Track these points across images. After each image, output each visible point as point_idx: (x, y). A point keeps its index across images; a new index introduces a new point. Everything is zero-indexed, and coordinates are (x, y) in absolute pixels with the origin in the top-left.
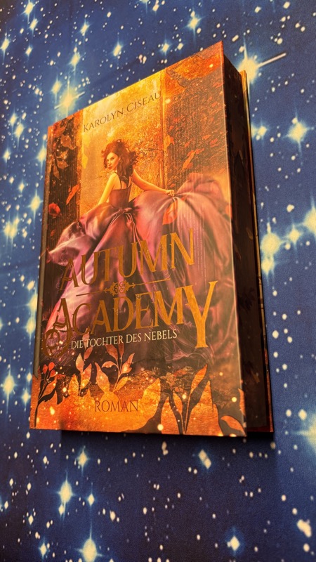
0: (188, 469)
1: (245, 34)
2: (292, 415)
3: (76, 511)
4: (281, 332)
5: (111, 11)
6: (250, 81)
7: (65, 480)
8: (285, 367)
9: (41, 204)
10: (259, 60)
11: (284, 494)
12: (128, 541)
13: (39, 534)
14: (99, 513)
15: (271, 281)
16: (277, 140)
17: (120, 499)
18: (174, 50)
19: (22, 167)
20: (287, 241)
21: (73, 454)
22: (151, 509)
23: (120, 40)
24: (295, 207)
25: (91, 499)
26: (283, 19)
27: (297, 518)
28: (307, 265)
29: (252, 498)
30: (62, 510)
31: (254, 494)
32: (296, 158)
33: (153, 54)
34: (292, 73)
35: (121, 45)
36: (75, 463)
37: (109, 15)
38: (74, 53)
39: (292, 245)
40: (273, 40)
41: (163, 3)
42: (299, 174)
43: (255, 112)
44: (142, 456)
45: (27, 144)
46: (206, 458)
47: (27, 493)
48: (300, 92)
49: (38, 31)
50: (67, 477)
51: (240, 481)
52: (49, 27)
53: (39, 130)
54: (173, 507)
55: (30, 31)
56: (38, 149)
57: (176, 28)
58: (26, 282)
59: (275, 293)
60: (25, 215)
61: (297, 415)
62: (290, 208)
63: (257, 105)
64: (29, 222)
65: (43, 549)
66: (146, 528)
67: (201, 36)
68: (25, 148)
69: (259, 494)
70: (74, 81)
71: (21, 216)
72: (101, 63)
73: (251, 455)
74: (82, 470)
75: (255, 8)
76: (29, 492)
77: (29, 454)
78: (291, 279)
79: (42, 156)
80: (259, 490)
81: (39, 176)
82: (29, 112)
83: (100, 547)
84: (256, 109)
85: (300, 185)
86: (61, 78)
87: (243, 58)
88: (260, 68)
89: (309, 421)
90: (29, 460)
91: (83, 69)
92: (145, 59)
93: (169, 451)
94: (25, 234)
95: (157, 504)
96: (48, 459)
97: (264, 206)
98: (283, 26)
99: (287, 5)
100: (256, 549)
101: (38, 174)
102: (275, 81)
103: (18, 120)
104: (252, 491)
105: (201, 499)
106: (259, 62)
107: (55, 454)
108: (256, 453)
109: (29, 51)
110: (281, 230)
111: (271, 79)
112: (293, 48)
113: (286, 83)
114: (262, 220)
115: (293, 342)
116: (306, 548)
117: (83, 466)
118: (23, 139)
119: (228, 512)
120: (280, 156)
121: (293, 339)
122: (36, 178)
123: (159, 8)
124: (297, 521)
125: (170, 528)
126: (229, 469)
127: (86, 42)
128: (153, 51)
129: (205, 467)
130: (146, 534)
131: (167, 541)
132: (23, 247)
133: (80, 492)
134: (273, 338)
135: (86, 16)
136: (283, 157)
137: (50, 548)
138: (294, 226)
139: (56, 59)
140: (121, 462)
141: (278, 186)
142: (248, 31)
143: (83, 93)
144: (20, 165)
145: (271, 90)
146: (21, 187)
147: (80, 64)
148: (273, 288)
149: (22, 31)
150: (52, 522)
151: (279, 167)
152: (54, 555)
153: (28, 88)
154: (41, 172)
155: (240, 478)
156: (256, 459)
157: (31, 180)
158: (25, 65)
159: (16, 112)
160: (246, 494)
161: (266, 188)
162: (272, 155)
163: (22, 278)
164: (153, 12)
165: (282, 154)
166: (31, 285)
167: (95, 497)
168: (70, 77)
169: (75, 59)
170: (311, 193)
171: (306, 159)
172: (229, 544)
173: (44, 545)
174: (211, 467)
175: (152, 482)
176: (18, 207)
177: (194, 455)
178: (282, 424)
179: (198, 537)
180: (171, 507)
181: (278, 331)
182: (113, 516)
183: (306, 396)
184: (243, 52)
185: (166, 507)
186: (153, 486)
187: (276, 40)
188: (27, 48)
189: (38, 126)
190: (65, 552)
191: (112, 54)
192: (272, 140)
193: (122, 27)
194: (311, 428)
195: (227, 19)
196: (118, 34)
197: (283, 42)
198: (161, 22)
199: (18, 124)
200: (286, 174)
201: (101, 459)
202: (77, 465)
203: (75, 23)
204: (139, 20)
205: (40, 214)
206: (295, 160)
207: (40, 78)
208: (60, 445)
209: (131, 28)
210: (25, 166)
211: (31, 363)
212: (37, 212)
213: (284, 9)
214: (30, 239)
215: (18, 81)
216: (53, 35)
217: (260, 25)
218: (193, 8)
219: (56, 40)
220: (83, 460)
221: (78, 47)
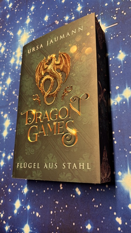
0: (70, 195)
1: (100, 14)
3: (22, 212)
5: (44, 2)
7: (17, 199)
9: (11, 82)
10: (106, 25)
11: (111, 206)
12: (43, 225)
13: (5, 221)
14: (32, 213)
16: (113, 59)
17: (41, 207)
18: (70, 20)
19: (3, 66)
20: (116, 101)
21: (22, 188)
22: (54, 212)
23: (48, 14)
24: (119, 87)
25: (28, 207)
26: (117, 9)
27: (116, 216)
28: (124, 111)
29: (97, 208)
30: (15, 212)
31: (98, 206)
32: (121, 67)
33: (61, 21)
34: (120, 31)
35: (48, 16)
36: (22, 192)
37: (43, 3)
38: (27, 18)
39: (117, 103)
40: (112, 18)
42: (121, 73)
44: (52, 189)
45: (6, 56)
46: (78, 191)
47: (1, 204)
48: (123, 40)
49: (12, 8)
50: (18, 198)
51: (93, 201)
52: (17, 7)
53: (11, 50)
54: (64, 211)
55: (9, 8)
56: (10, 58)
57: (72, 10)
58: (4, 114)
61: (117, 173)
62: (117, 88)
64: (6, 89)
65: (7, 228)
66: (51, 220)
67: (82, 14)
68: (5, 58)
69: (100, 206)
70: (27, 30)
71: (2, 86)
72: (39, 23)
73: (98, 190)
74: (25, 195)
75: (105, 4)
76: (2, 204)
77: (2, 188)
78: (117, 117)
79: (12, 61)
80: (101, 205)
81: (11, 70)
82: (7, 42)
83: (31, 228)
85: (122, 78)
86: (22, 29)
88: (106, 29)
89: (122, 176)
90: (2, 190)
91: (31, 25)
92: (58, 22)
93: (63, 188)
94: (4, 94)
95: (56, 210)
96: (11, 190)
98: (117, 12)
99: (118, 3)
100: (98, 229)
101: (10, 69)
103: (2, 45)
104: (97, 205)
105: (76, 208)
106: (106, 26)
107: (14, 188)
108: (100, 189)
109: (8, 16)
110: (113, 96)
111: (111, 34)
112: (120, 21)
113: (117, 36)
116: (119, 229)
117: (26, 193)
118: (4, 54)
119: (87, 213)
120: (114, 66)
121: (117, 142)
122: (9, 71)
123: (65, 1)
124: (116, 217)
125: (62, 220)
126: (88, 196)
127: (33, 14)
128: (62, 19)
129: (78, 195)
130: (51, 222)
131: (60, 225)
132: (3, 99)
133: (24, 204)
135: (33, 3)
137: (10, 228)
138: (118, 95)
139: (20, 20)
140: (42, 192)
141: (113, 78)
142: (102, 13)
143: (31, 35)
145: (111, 38)
146: (3, 74)
147: (30, 23)
149: (5, 8)
150: (11, 217)
151: (113, 70)
152: (11, 231)
153: (7, 32)
154: (12, 68)
155: (93, 199)
156: (100, 191)
157: (7, 71)
158: (6, 22)
159: (2, 42)
160: (95, 206)
162: (110, 65)
163: (2, 113)
164: (62, 3)
166: (6, 116)
167: (30, 206)
168: (25, 28)
169: (28, 21)
170: (126, 82)
171: (125, 68)
172: (87, 227)
173: (7, 226)
174: (80, 195)
175: (55, 200)
176: (1, 83)
177: (73, 189)
179: (74, 224)
180: (63, 211)
182: (37, 214)
183: (121, 166)
184: (100, 22)
185: (61, 211)
186: (55, 202)
187: (113, 18)
188: (7, 15)
189: (11, 48)
190: (16, 230)
191: (44, 20)
192: (110, 59)
193: (49, 9)
194: (123, 179)
195: (93, 8)
196: (47, 11)
197: (117, 18)
198: (65, 7)
199: (2, 47)
200: (116, 74)
201: (34, 190)
202: (23, 192)
203: (28, 6)
204: (56, 6)
205: (10, 86)
206: (120, 68)
207: (13, 28)
208: (16, 184)
209: (53, 9)
210: (5, 65)
211: (5, 149)
212: (9, 85)
213: (117, 5)
214: (6, 96)
215: (3, 29)
216: (19, 10)
217: (107, 11)
218: (79, 2)
219: (20, 12)
220: (26, 190)
221: (29, 16)
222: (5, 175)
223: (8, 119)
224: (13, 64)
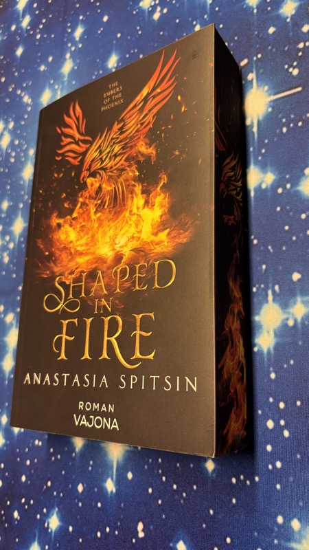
1: (255, 58)
2: (284, 522)
4: (277, 422)
5: (108, 15)
6: (258, 116)
7: (34, 541)
8: (279, 464)
9: (24, 228)
10: (270, 92)
15: (269, 360)
16: (286, 191)
19: (7, 184)
20: (290, 316)
21: (44, 514)
23: (116, 50)
24: (302, 276)
26: (301, 45)
34: (307, 112)
35: (116, 55)
36: (46, 525)
37: (105, 19)
38: (65, 59)
39: (296, 321)
40: (287, 70)
41: (165, 11)
43: (262, 155)
44: (117, 533)
45: (14, 157)
49: (30, 30)
50: (37, 539)
52: (41, 26)
53: (26, 143)
55: (21, 28)
56: (23, 164)
58: (5, 312)
59: (273, 376)
60: (8, 238)
61: (290, 524)
62: (296, 276)
63: (265, 146)
64: (11, 246)
68: (10, 162)
71: (3, 239)
72: (94, 74)
74: (53, 534)
75: (268, 29)
78: (292, 362)
79: (28, 172)
81: (23, 196)
82: (17, 121)
84: (263, 151)
86: (51, 86)
87: (252, 88)
88: (270, 102)
89: (303, 533)
91: (75, 79)
94: (6, 260)
96: (19, 514)
97: (266, 270)
98: (300, 54)
99: (305, 29)
101: (23, 193)
102: (287, 120)
103: (5, 129)
106: (270, 95)
107: (26, 510)
109: (19, 52)
110: (285, 300)
111: (283, 118)
113: (300, 124)
114: (262, 286)
115: (289, 437)
117: (54, 530)
118: (9, 151)
120: (288, 212)
121: (290, 434)
122: (20, 198)
123: (160, 17)
127: (79, 49)
132: (4, 273)
134: (267, 428)
135: (81, 17)
136: (291, 214)
138: (299, 299)
139: (47, 65)
140: (93, 535)
141: (284, 248)
142: (259, 56)
144: (5, 180)
145: (282, 130)
146: (5, 205)
147: (73, 72)
148: (271, 369)
149: (13, 28)
151: (286, 225)
153: (17, 94)
154: (26, 191)
157: (15, 199)
158: (15, 66)
159: (4, 119)
161: (270, 247)
162: (278, 209)
163: (2, 308)
164: (154, 20)
165: (291, 210)
166: (10, 318)
168: (61, 87)
169: (68, 67)
177: (171, 545)
178: (272, 530)
181: (273, 420)
183: (301, 504)
184: (252, 80)
187: (291, 70)
188: (17, 47)
189: (25, 139)
191: (107, 66)
192: (280, 191)
193: (119, 35)
194: (304, 541)
195: (236, 38)
196: (115, 42)
197: (299, 73)
198: (161, 33)
199: (5, 133)
200: (293, 235)
201: (72, 526)
202: (48, 527)
203: (69, 25)
204: (138, 28)
205: (22, 239)
206: (306, 219)
207: (30, 84)
208: (32, 502)
209: (129, 38)
210: (10, 182)
211: (7, 404)
212: (20, 236)
213: (303, 33)
214: (12, 266)
215: (7, 84)
216: (45, 36)
217: (274, 50)
218: (198, 21)
219: (48, 42)
220: (54, 523)
221: (71, 52)
222: (7, 474)
223: (16, 327)
224: (29, 180)
